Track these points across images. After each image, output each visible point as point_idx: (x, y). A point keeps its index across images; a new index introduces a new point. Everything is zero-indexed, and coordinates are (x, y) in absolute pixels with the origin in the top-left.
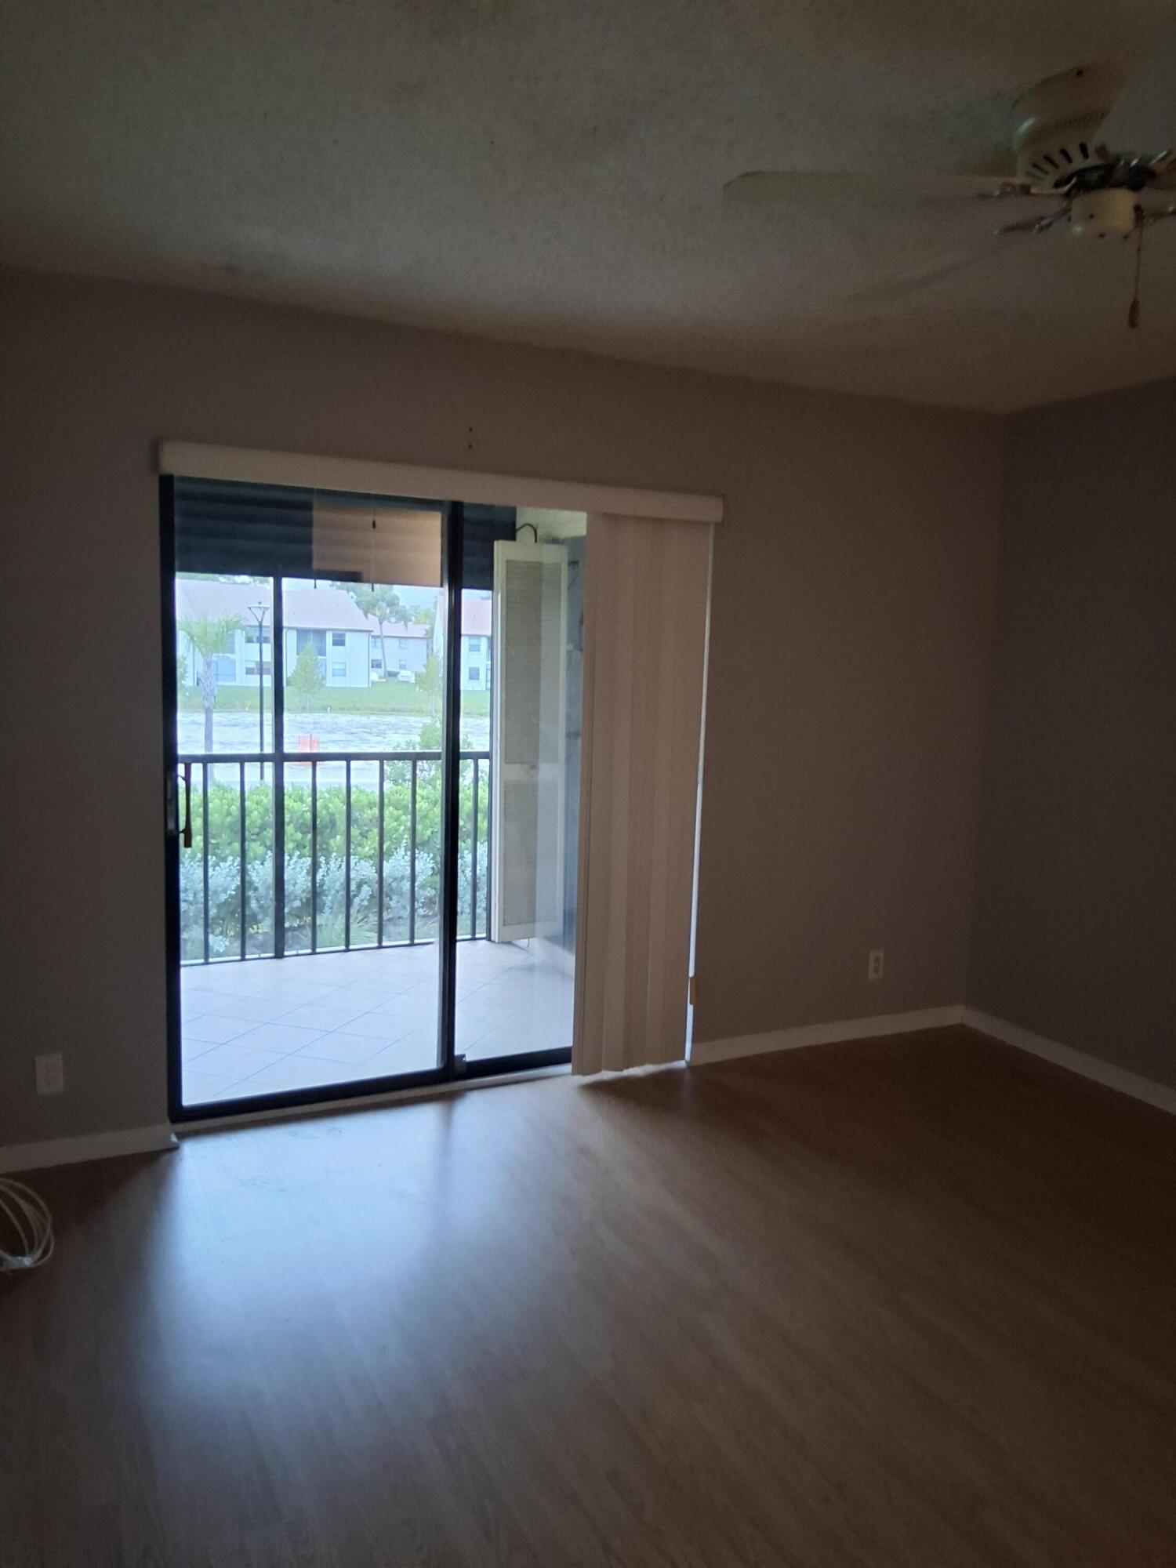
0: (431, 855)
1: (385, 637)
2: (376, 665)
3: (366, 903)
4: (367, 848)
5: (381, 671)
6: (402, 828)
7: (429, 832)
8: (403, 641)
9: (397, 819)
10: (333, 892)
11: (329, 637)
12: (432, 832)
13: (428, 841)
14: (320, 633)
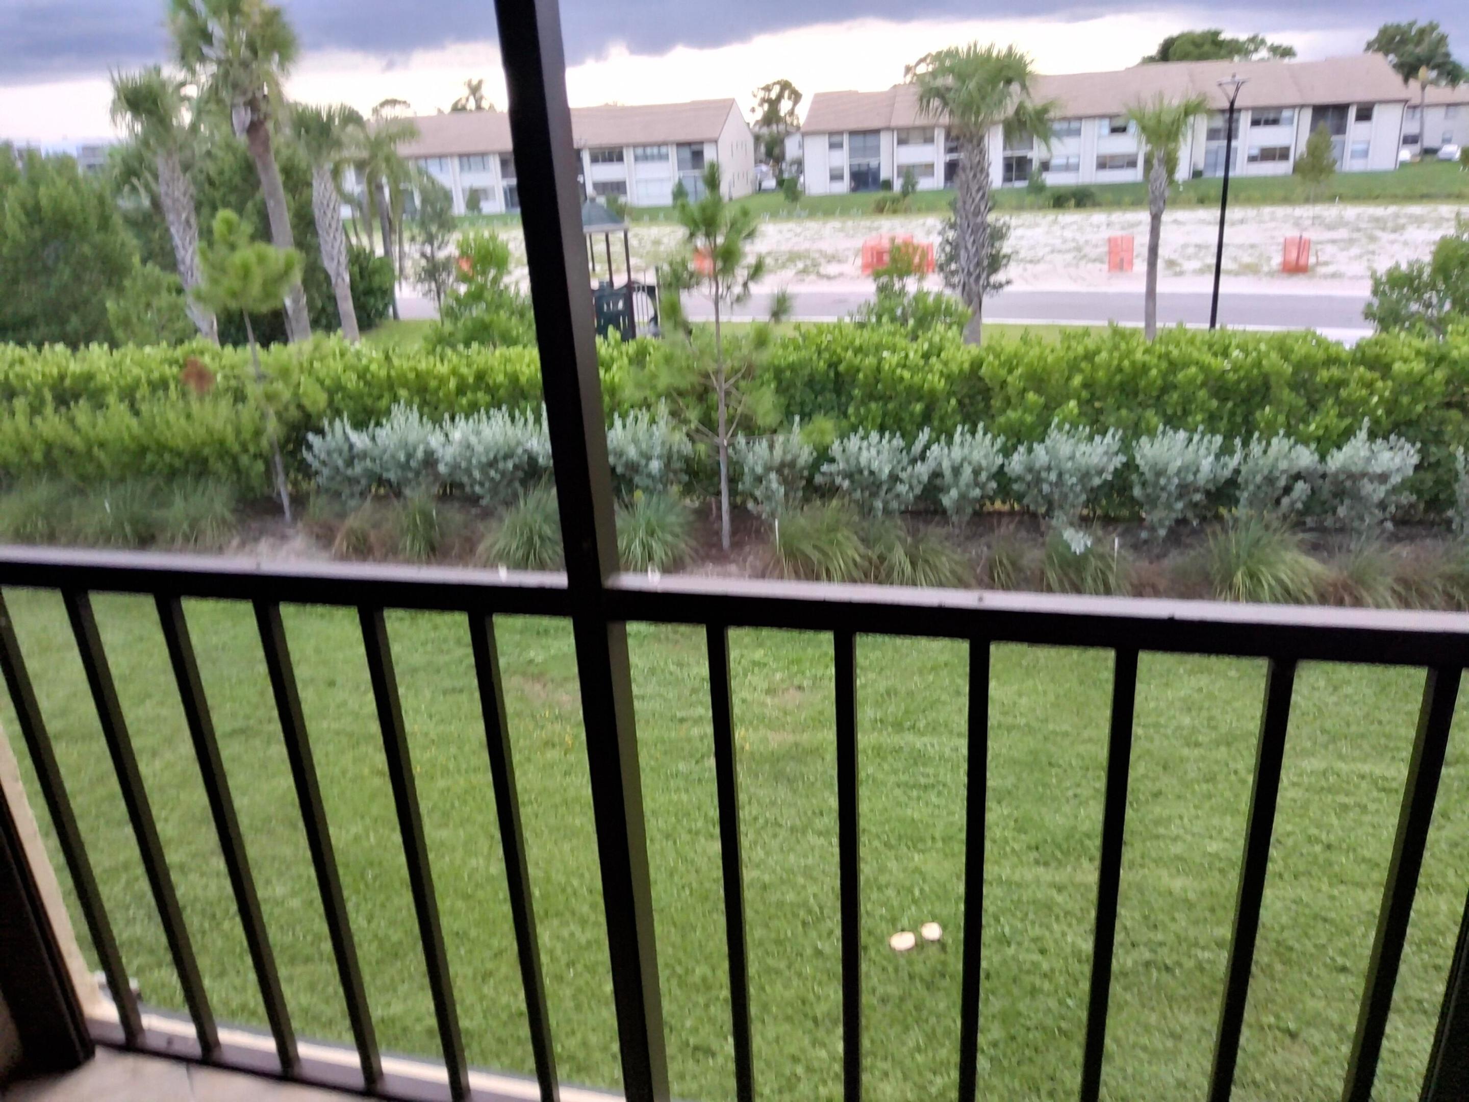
0: (1418, 445)
1: (1429, 106)
2: (1409, 140)
3: (1299, 506)
4: (1313, 427)
5: (1417, 148)
6: (1375, 399)
7: (1419, 408)
8: (1452, 109)
9: (1370, 385)
10: (1251, 487)
11: (1352, 113)
12: (1426, 408)
13: (1418, 421)
14: (1341, 109)
